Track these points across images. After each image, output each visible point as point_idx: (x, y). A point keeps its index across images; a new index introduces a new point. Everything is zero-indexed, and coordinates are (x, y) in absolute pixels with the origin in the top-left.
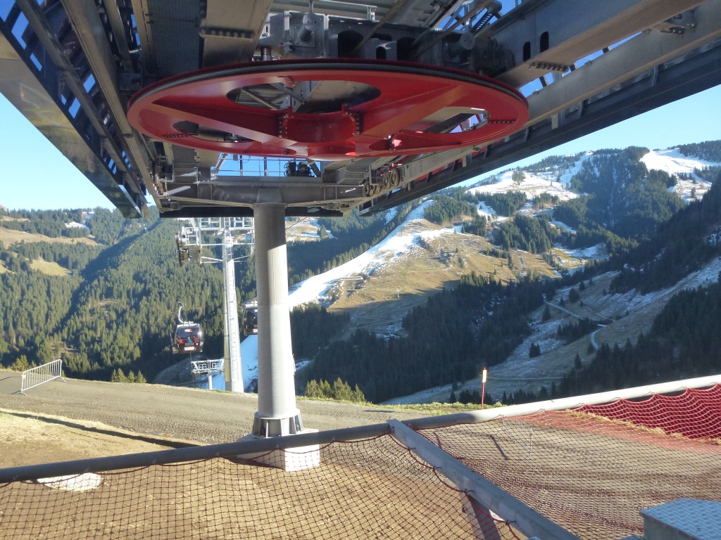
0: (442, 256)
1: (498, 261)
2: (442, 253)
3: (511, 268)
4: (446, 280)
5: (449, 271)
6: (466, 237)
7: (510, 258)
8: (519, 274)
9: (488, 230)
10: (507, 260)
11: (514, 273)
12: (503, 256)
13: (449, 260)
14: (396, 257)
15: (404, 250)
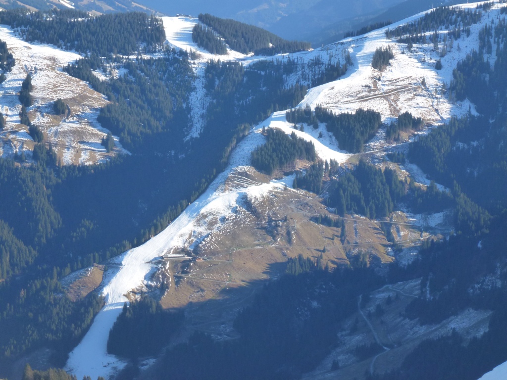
0: (270, 225)
1: (330, 231)
2: (270, 220)
3: (342, 241)
4: (273, 262)
5: (276, 247)
6: (297, 196)
7: (343, 228)
8: (350, 251)
9: (325, 182)
10: (339, 229)
11: (345, 249)
12: (336, 225)
13: (277, 231)
14: (219, 224)
15: (228, 214)
